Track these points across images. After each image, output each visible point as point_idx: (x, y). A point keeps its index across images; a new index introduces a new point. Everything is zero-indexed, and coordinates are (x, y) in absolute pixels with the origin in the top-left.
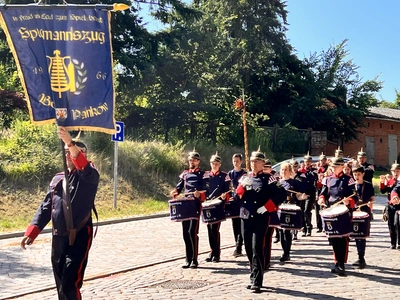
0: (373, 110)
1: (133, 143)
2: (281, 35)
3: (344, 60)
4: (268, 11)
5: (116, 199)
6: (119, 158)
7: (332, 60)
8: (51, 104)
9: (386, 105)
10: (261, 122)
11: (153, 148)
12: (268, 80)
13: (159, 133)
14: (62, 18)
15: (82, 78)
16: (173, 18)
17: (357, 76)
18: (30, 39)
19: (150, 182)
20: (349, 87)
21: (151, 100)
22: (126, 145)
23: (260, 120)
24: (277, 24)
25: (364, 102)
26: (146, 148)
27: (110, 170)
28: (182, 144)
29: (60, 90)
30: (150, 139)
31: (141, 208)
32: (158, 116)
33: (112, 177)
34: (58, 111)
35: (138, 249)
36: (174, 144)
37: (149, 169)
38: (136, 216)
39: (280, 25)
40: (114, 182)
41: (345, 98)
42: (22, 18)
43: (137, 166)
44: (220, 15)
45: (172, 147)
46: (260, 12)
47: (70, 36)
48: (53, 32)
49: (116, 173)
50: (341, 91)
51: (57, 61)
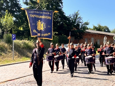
0: (87, 30)
1: (18, 41)
2: (61, 9)
3: (79, 16)
4: (57, 2)
5: (14, 57)
6: (14, 45)
7: (75, 16)
8: (36, 32)
9: (91, 29)
10: (56, 34)
11: (24, 42)
12: (58, 22)
13: (26, 38)
14: (41, 13)
15: (45, 27)
16: (30, 4)
17: (82, 21)
18: (32, 17)
19: (24, 52)
20: (80, 24)
21: (23, 28)
22: (16, 41)
23: (55, 33)
24: (60, 6)
25: (85, 28)
26: (22, 42)
27: (12, 49)
28: (33, 41)
29: (39, 29)
30: (23, 39)
31: (21, 60)
32: (26, 33)
33: (12, 51)
34: (38, 34)
35: (21, 72)
36: (31, 41)
37: (23, 48)
38: (20, 62)
39: (61, 6)
40: (13, 52)
41: (79, 27)
42: (31, 12)
43: (20, 47)
44: (43, 3)
45: (30, 42)
46: (55, 3)
47: (43, 17)
48: (39, 16)
49: (13, 50)
50: (78, 25)
51: (39, 23)
